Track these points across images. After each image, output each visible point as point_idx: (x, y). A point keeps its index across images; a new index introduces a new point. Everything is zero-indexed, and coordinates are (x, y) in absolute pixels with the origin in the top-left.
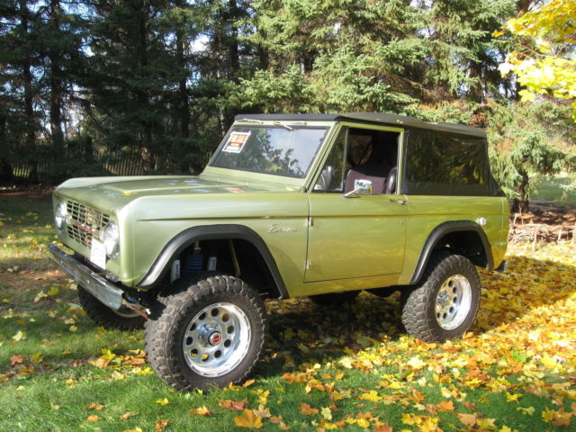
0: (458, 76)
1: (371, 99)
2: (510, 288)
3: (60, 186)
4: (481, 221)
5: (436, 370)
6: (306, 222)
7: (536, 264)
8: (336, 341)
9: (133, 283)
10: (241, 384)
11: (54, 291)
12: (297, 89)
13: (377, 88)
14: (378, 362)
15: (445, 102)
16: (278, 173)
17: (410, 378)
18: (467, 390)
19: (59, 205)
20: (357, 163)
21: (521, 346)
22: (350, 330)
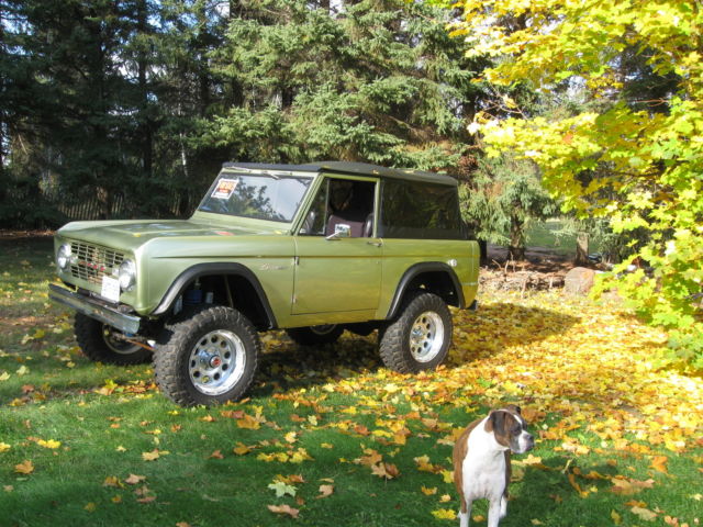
0: (446, 117)
1: (354, 140)
2: (490, 331)
3: (61, 229)
4: (452, 263)
5: (407, 392)
6: (293, 262)
7: (522, 310)
8: (319, 374)
9: (147, 311)
10: (238, 401)
11: (40, 333)
12: (275, 127)
13: (361, 128)
14: (356, 386)
15: (432, 143)
16: (254, 216)
17: (385, 398)
18: (434, 407)
19: (62, 247)
20: (338, 208)
21: (489, 376)
22: (332, 365)
